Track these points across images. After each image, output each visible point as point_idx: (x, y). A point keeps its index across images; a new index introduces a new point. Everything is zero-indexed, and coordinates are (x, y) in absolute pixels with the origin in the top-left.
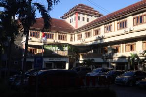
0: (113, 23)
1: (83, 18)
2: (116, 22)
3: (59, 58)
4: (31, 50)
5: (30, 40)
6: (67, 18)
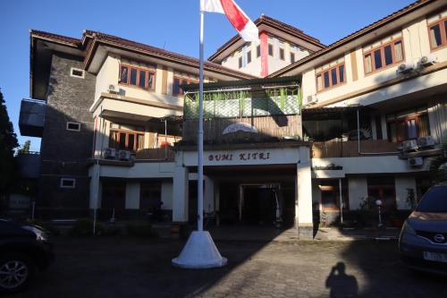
0: (348, 58)
1: (282, 52)
2: (359, 53)
3: (259, 152)
4: (123, 135)
5: (119, 97)
6: (229, 59)
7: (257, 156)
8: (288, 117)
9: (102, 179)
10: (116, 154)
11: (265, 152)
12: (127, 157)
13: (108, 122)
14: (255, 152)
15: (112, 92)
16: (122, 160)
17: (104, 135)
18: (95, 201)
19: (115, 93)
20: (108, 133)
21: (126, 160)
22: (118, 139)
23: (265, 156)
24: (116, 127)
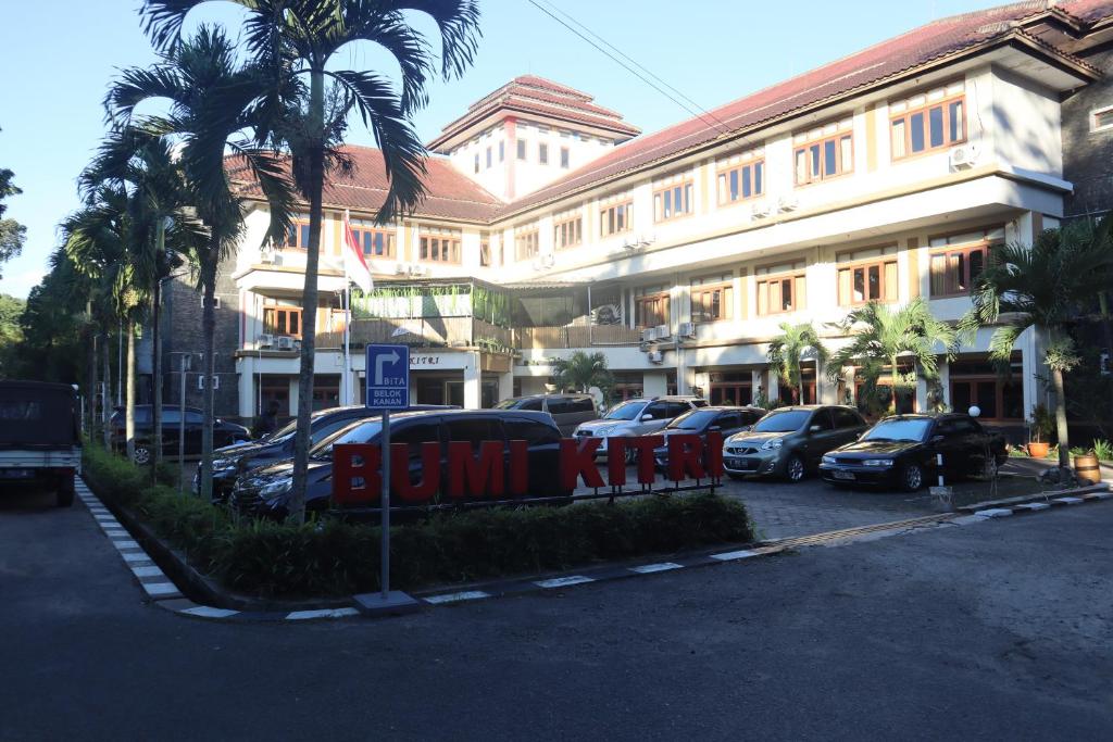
0: (696, 174)
1: (543, 149)
2: (712, 166)
3: (428, 356)
4: (282, 315)
5: (275, 268)
6: (461, 150)
7: (427, 361)
8: (444, 320)
9: (256, 376)
10: (275, 342)
11: (434, 356)
12: (290, 345)
13: (260, 297)
14: (424, 356)
15: (264, 262)
16: (281, 349)
17: (255, 320)
18: (248, 406)
19: (269, 263)
20: (260, 317)
21: (289, 349)
22: (276, 324)
23: (434, 361)
24: (271, 303)
